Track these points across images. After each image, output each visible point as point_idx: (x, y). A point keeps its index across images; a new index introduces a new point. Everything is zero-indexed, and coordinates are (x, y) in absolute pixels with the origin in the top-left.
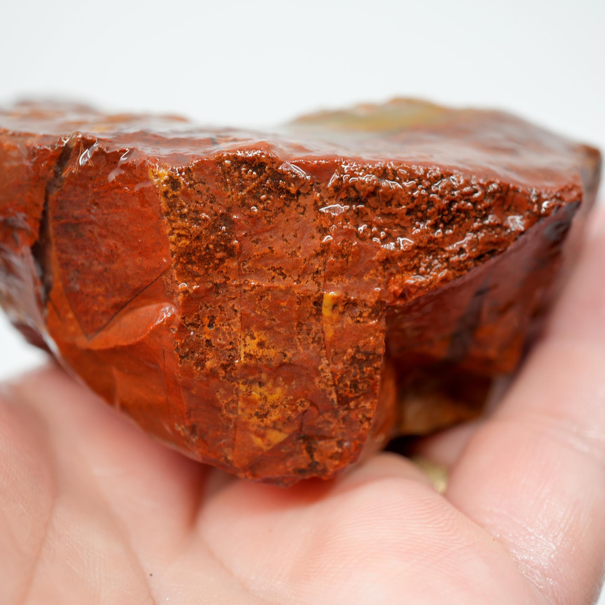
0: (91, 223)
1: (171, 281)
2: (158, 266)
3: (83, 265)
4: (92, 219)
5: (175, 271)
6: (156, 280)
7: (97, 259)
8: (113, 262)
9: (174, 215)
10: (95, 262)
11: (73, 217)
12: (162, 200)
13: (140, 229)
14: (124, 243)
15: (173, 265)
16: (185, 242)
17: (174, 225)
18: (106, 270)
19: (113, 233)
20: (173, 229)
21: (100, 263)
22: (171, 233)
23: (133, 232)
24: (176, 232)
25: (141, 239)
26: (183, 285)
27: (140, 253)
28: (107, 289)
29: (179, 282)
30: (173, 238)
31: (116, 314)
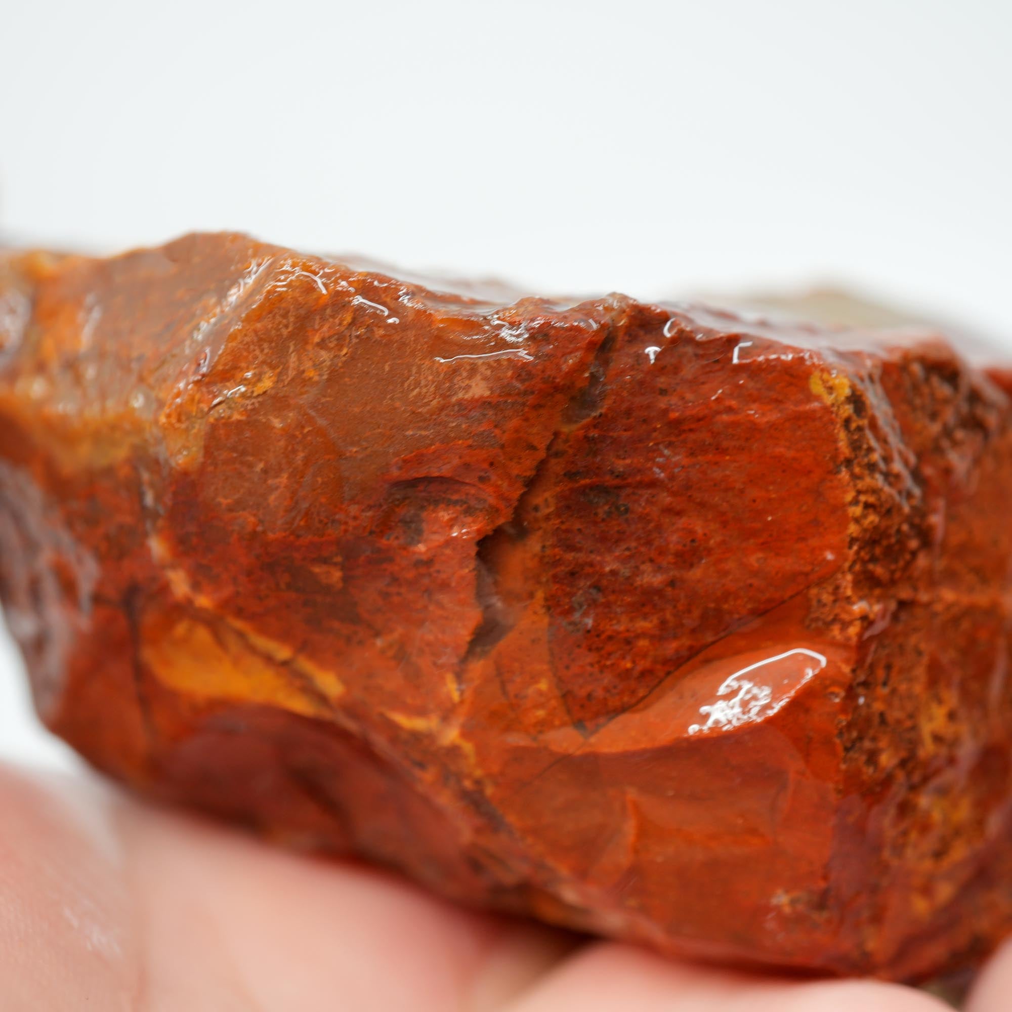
0: (653, 484)
1: (831, 598)
2: (808, 568)
3: (613, 573)
4: (657, 476)
5: (849, 577)
6: (792, 597)
7: (651, 561)
8: (692, 565)
9: (859, 465)
10: (647, 567)
11: (612, 472)
12: (842, 435)
13: (774, 496)
14: (724, 524)
15: (847, 565)
16: (873, 518)
17: (860, 485)
18: (672, 583)
19: (702, 505)
20: (859, 492)
21: (659, 569)
22: (855, 502)
23: (754, 501)
24: (863, 498)
25: (772, 515)
26: (859, 607)
27: (763, 544)
28: (663, 623)
29: (854, 599)
30: (857, 511)
31: (668, 673)
